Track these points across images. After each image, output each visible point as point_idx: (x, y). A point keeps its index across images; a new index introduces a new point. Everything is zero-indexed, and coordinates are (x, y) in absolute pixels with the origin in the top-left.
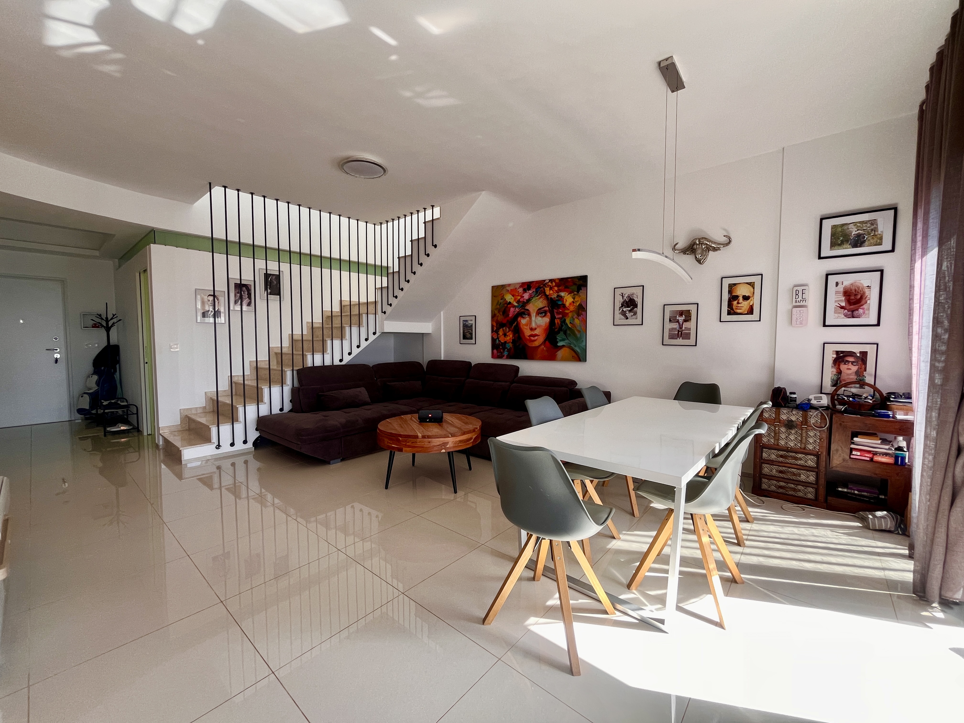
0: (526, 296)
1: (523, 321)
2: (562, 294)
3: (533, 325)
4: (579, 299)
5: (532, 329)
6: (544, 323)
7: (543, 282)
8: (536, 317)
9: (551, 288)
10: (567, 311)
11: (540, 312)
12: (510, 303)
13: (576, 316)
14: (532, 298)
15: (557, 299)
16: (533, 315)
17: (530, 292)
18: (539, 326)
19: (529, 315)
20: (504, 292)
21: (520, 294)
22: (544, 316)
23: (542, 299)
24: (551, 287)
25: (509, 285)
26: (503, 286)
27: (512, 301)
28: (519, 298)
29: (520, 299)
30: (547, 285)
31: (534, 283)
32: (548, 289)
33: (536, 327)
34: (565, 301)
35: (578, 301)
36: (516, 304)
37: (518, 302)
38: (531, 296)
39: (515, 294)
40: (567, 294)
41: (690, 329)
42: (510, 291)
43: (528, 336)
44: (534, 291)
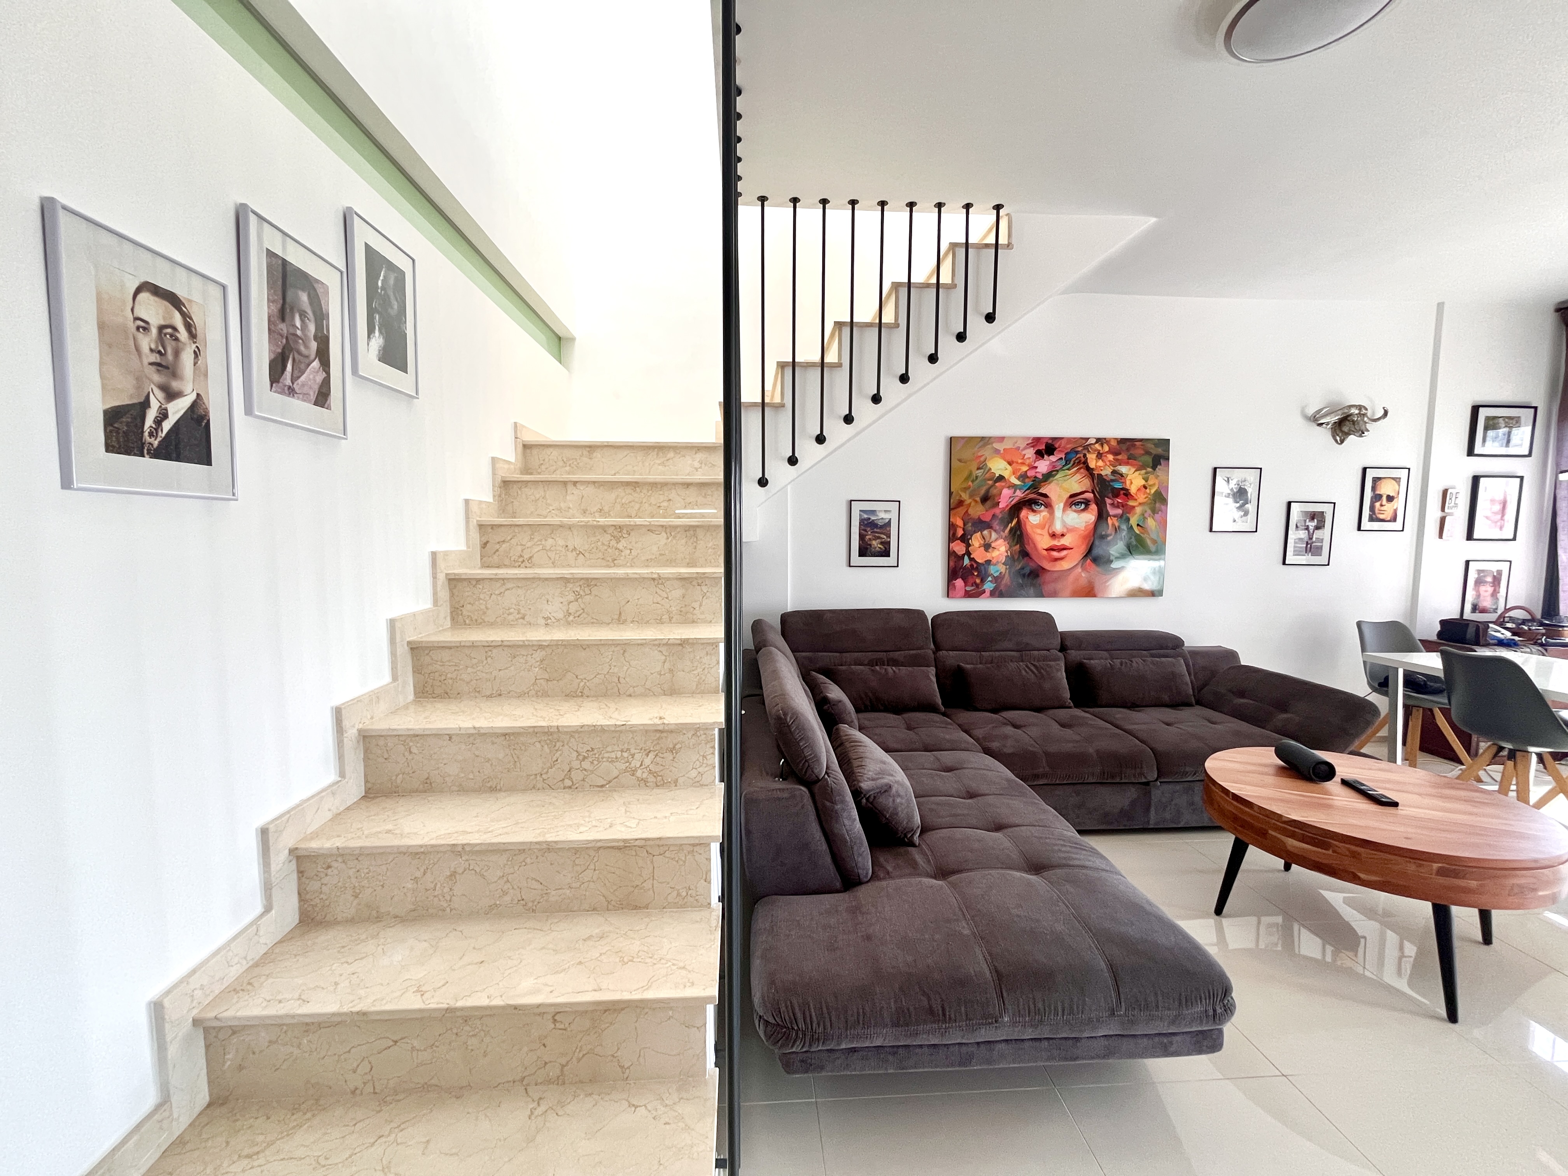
0: (1043, 466)
1: (1033, 519)
2: (1123, 469)
3: (1058, 527)
4: (1157, 482)
5: (1053, 536)
6: (1084, 524)
7: (1084, 441)
8: (1064, 510)
9: (1100, 456)
10: (1131, 503)
11: (1074, 501)
12: (1001, 478)
13: (1149, 512)
14: (1058, 471)
15: (1113, 478)
16: (1059, 507)
17: (1053, 458)
18: (1071, 530)
19: (1049, 506)
20: (986, 452)
21: (1028, 462)
22: (1083, 510)
23: (1078, 477)
24: (1099, 453)
25: (1001, 439)
26: (984, 441)
27: (1006, 474)
28: (1025, 468)
29: (1026, 472)
30: (1091, 448)
31: (1063, 442)
32: (1094, 456)
33: (1065, 531)
34: (1128, 482)
35: (1154, 484)
36: (1017, 482)
37: (1023, 477)
38: (1054, 467)
39: (1014, 460)
40: (1134, 470)
41: (1322, 541)
42: (1002, 452)
43: (1046, 550)
44: (1061, 458)
